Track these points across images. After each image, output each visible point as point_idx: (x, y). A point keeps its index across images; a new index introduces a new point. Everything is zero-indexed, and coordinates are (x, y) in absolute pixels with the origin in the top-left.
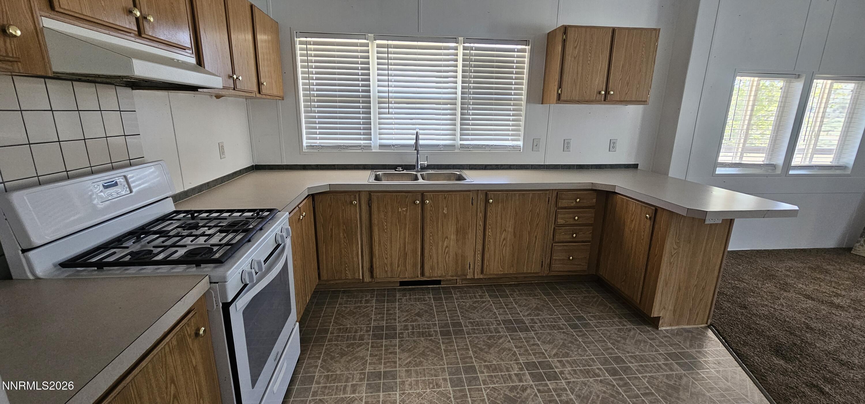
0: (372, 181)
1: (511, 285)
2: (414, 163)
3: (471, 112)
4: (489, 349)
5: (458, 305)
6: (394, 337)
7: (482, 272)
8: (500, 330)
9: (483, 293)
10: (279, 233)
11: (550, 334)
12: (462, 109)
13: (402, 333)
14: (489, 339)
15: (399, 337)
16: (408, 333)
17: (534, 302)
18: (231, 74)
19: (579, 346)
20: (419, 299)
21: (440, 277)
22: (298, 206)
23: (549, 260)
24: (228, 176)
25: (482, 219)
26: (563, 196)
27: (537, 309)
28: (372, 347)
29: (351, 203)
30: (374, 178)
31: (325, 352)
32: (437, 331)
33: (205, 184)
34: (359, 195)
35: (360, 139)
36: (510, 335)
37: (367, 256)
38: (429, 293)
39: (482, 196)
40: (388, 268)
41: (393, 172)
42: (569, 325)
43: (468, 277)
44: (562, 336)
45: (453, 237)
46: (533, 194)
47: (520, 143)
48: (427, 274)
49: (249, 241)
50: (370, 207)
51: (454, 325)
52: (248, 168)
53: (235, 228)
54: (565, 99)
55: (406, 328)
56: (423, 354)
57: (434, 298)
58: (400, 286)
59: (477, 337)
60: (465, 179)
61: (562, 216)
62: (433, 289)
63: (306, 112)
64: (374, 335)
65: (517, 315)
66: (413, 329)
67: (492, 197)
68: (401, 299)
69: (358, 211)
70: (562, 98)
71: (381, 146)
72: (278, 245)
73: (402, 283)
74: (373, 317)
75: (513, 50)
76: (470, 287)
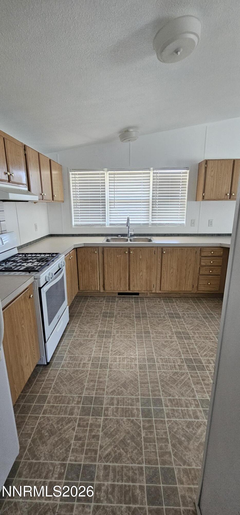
0: (105, 242)
1: (176, 297)
2: (127, 233)
3: (157, 206)
4: (158, 325)
5: (147, 305)
6: (113, 317)
7: (160, 290)
8: (166, 317)
9: (160, 300)
10: (60, 263)
11: (191, 320)
12: (153, 205)
13: (117, 316)
14: (159, 320)
15: (115, 317)
16: (120, 316)
17: (187, 306)
18: (41, 193)
19: (206, 326)
20: (127, 302)
21: (138, 291)
22: (69, 253)
23: (197, 284)
24: (39, 239)
25: (160, 262)
26: (204, 250)
27: (188, 308)
28: (102, 320)
29: (94, 252)
30: (106, 240)
31: (80, 321)
32: (134, 316)
33: (29, 243)
34: (98, 248)
35: (100, 221)
36: (170, 320)
37: (102, 279)
38: (133, 299)
39: (160, 250)
40: (112, 285)
41: (116, 237)
42: (203, 317)
43: (153, 292)
44: (198, 322)
45: (145, 271)
46: (187, 249)
47: (184, 222)
48: (131, 289)
49: (48, 265)
50: (103, 254)
51: (142, 314)
52: (47, 235)
53: (43, 260)
54: (207, 199)
55: (119, 314)
56: (126, 325)
57: (134, 301)
58: (118, 295)
59: (153, 320)
60: (152, 241)
61: (204, 261)
62: (135, 297)
63: (74, 208)
64: (103, 316)
65: (176, 311)
66: (122, 314)
67: (165, 250)
68: (118, 301)
69: (97, 256)
70: (205, 198)
71: (111, 224)
72: (60, 269)
73: (119, 294)
74: (103, 308)
75: (180, 173)
76: (154, 297)
